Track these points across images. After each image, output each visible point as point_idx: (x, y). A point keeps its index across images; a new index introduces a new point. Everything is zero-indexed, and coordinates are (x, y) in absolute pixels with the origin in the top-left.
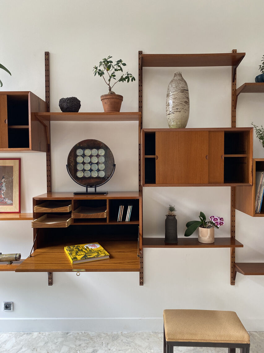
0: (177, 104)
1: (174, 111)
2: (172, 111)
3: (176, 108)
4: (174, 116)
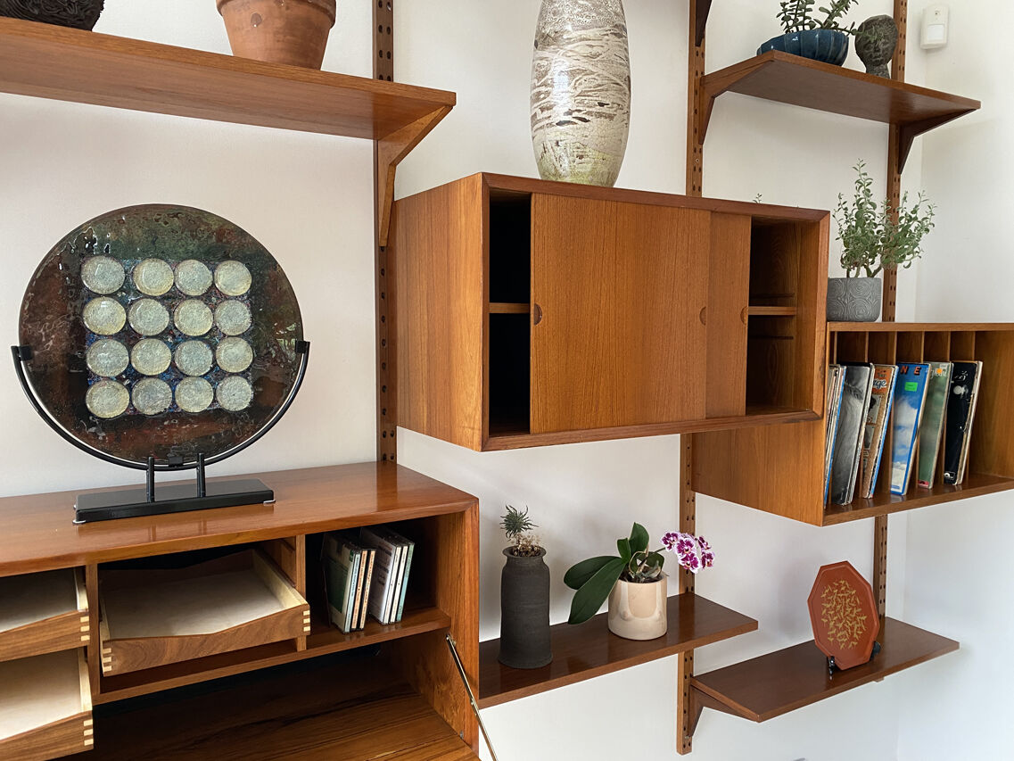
0: (600, 82)
1: (589, 113)
2: (579, 111)
3: (597, 99)
4: (586, 133)
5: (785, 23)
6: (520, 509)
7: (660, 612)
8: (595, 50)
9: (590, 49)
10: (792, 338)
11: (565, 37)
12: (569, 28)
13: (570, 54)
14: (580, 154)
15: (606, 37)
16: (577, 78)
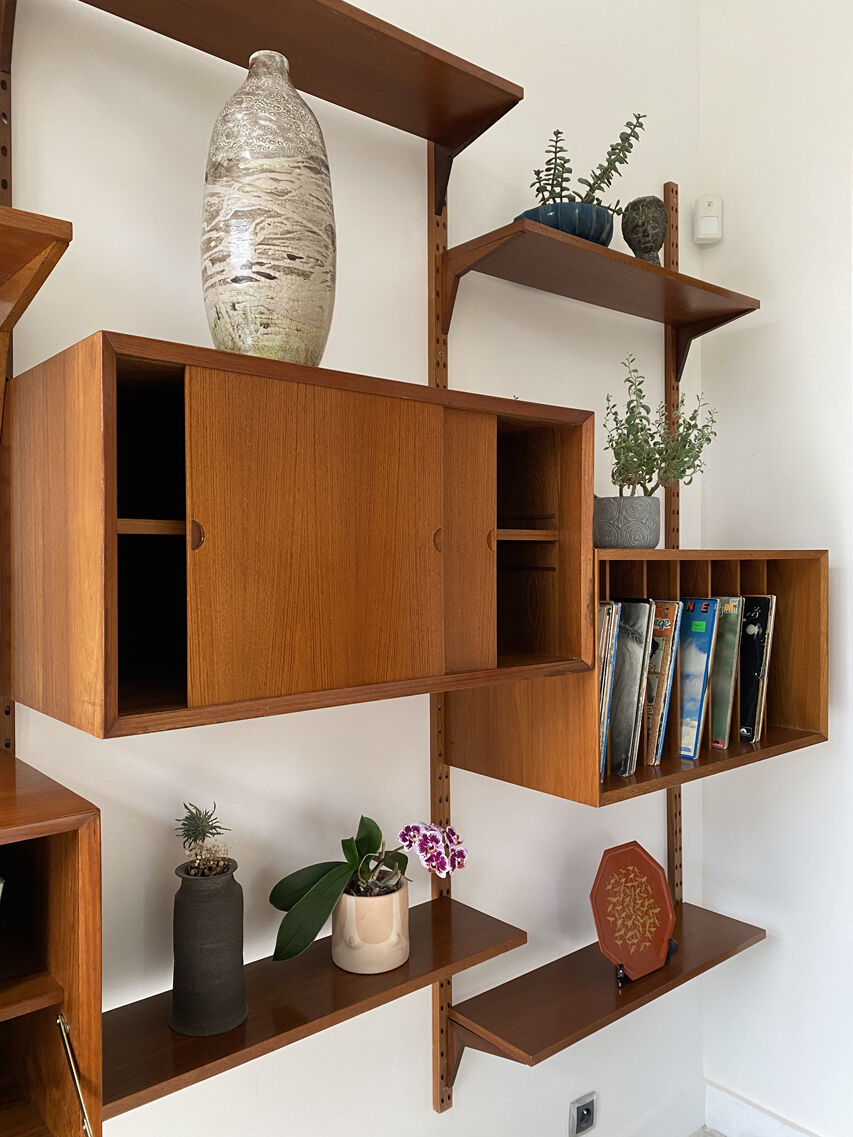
0: (289, 228)
1: (275, 268)
2: (261, 264)
3: (286, 249)
4: (271, 294)
5: (540, 195)
6: (205, 806)
7: (398, 935)
8: (282, 186)
9: (275, 185)
10: (554, 569)
11: (242, 166)
12: (247, 154)
13: (248, 189)
14: (265, 321)
15: (297, 170)
16: (258, 221)
